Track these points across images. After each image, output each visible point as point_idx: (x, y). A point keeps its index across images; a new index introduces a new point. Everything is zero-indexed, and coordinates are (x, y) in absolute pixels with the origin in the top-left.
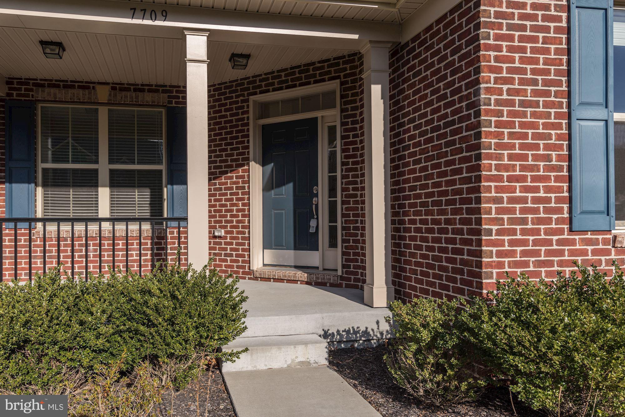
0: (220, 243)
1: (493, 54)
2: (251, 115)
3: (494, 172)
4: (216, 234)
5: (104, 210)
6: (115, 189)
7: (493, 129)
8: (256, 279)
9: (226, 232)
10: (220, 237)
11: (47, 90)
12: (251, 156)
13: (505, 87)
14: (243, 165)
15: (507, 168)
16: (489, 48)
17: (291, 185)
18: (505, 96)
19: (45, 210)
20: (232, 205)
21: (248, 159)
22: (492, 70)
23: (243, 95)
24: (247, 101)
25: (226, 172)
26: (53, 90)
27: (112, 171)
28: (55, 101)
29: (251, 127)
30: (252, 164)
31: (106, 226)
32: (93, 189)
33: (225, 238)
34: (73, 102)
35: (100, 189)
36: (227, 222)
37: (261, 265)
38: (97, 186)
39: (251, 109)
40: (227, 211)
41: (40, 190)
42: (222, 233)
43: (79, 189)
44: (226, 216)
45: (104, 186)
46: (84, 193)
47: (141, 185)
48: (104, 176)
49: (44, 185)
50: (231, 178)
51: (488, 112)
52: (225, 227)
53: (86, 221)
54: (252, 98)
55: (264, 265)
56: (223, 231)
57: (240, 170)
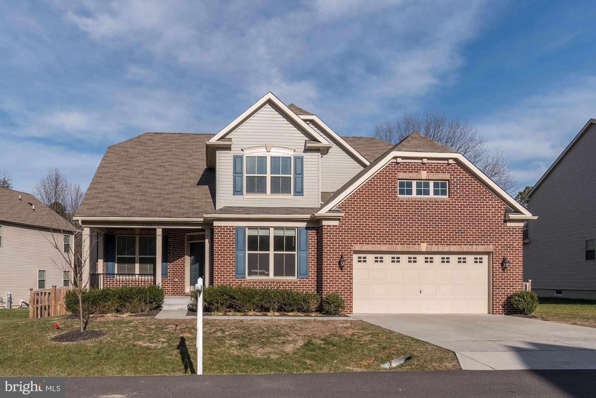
0: (176, 284)
1: (217, 240)
2: (186, 239)
3: (217, 265)
4: (175, 280)
5: (137, 271)
6: (141, 264)
7: (217, 256)
8: (186, 295)
9: (178, 280)
10: (176, 282)
11: (119, 231)
12: (185, 254)
13: (220, 247)
14: (183, 257)
15: (220, 264)
16: (216, 238)
17: (198, 264)
18: (220, 249)
19: (118, 271)
20: (180, 270)
21: (184, 255)
22: (217, 243)
23: (184, 233)
24: (184, 235)
25: (178, 259)
26: (121, 231)
27: (140, 258)
28: (122, 234)
29: (186, 243)
30: (186, 256)
31: (137, 276)
32: (134, 264)
33: (178, 282)
34: (127, 234)
35: (136, 264)
36: (178, 276)
37: (189, 291)
38: (135, 263)
39: (186, 238)
40: (178, 272)
41: (116, 264)
42: (177, 280)
43: (129, 264)
44: (178, 274)
45: (137, 263)
46: (130, 265)
47: (150, 263)
48: (137, 259)
49: (118, 263)
50: (175, 263)
51: (215, 252)
52: (178, 278)
53: (129, 274)
54: (186, 234)
55: (190, 291)
56: (177, 279)
57: (183, 258)
